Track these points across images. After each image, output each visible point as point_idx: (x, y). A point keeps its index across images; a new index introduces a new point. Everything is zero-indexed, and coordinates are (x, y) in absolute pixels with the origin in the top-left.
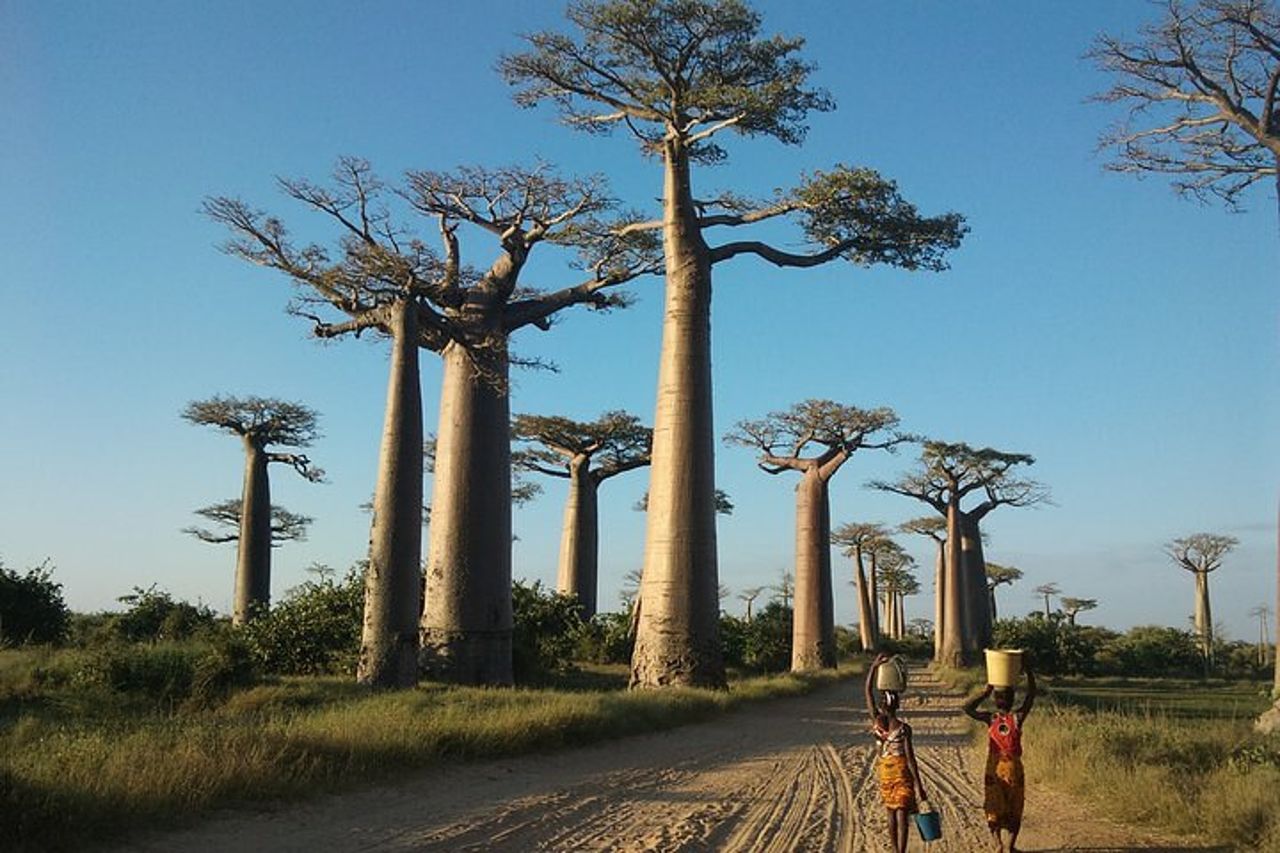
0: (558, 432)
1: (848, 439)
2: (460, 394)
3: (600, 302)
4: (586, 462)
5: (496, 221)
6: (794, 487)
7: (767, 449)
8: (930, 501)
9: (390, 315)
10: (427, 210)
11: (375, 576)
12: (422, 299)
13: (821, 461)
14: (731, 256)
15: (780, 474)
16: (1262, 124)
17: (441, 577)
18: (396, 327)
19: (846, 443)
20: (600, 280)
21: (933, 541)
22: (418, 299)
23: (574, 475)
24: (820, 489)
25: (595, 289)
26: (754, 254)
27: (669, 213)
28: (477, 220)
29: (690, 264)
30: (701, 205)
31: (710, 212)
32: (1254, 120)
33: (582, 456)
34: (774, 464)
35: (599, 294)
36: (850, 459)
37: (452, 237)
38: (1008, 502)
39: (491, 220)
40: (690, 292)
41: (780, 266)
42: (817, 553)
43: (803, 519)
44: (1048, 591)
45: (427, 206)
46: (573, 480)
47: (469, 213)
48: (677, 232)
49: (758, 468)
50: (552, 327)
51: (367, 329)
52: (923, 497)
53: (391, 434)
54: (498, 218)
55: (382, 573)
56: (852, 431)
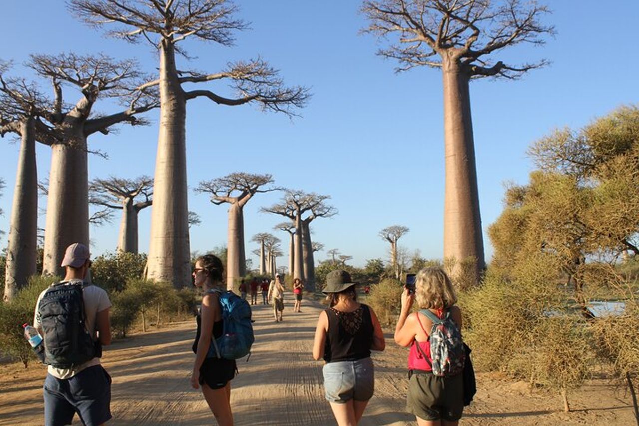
0: (116, 187)
1: (251, 188)
2: (61, 166)
3: (134, 122)
4: (131, 201)
5: (80, 80)
6: (227, 210)
7: (215, 193)
8: (288, 216)
9: (20, 126)
10: (45, 74)
11: (11, 259)
12: (38, 118)
13: (240, 199)
14: (195, 97)
15: (221, 205)
16: (437, 43)
17: (51, 258)
18: (23, 132)
19: (250, 190)
20: (133, 110)
21: (289, 233)
22: (36, 118)
23: (125, 208)
24: (239, 211)
25: (131, 114)
26: (206, 97)
27: (163, 75)
28: (71, 80)
29: (173, 99)
30: (180, 73)
31: (184, 76)
32: (433, 41)
33: (128, 199)
34: (218, 200)
35: (133, 117)
36: (252, 197)
37: (58, 88)
38: (321, 215)
39: (78, 80)
40: (173, 113)
41: (218, 103)
42: (238, 240)
43: (231, 225)
44: (334, 253)
45: (45, 73)
46: (124, 211)
47: (66, 76)
48: (167, 84)
49: (211, 203)
50: (109, 133)
51: (8, 133)
52: (284, 214)
53: (20, 186)
54: (81, 79)
55: (15, 257)
56: (253, 184)
